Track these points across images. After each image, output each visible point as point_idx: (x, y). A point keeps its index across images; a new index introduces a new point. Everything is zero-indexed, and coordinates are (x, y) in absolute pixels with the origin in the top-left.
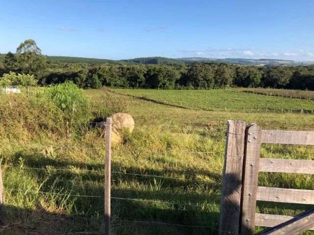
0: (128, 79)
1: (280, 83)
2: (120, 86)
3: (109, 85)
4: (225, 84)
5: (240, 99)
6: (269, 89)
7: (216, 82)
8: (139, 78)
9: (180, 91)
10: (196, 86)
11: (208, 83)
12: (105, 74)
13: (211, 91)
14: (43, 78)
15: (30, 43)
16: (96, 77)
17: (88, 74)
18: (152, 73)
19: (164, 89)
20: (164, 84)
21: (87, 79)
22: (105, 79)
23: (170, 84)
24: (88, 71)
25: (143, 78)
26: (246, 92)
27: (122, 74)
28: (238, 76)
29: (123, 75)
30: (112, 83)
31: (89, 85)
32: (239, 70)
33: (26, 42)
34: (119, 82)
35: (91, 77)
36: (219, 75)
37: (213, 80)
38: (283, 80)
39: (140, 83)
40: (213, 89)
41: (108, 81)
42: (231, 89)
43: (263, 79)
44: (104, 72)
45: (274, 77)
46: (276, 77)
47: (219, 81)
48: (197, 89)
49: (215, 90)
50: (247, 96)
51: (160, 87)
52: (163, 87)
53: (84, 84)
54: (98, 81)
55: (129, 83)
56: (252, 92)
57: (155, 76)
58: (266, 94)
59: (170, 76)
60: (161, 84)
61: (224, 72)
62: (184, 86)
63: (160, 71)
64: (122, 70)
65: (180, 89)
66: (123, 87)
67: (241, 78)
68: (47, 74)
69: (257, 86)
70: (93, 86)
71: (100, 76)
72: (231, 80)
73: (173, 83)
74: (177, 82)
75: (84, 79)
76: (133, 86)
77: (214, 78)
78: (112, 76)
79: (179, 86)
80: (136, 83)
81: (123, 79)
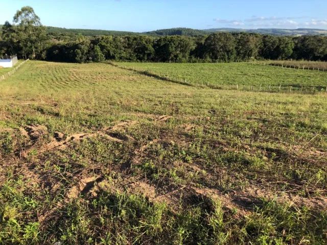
0: (135, 51)
1: (316, 54)
2: (127, 59)
3: (113, 58)
4: (250, 55)
5: (262, 73)
6: (302, 62)
7: (238, 54)
8: (147, 49)
9: (194, 64)
10: (214, 58)
11: (228, 54)
12: (109, 45)
13: (232, 64)
14: (44, 51)
15: (27, 10)
16: (97, 48)
17: (90, 44)
18: (162, 44)
19: (176, 62)
20: (176, 56)
21: (89, 51)
22: (109, 51)
23: (184, 56)
24: (90, 42)
25: (152, 49)
26: (273, 65)
27: (128, 44)
28: (265, 46)
29: (130, 46)
30: (117, 56)
31: (90, 58)
32: (267, 39)
33: (23, 10)
34: (124, 55)
35: (93, 49)
36: (242, 45)
37: (235, 52)
38: (321, 50)
39: (149, 55)
40: (235, 61)
41: (112, 53)
42: (255, 62)
43: (295, 49)
44: (107, 43)
45: (310, 47)
46: (312, 47)
47: (241, 52)
48: (215, 62)
49: (236, 63)
50: (273, 70)
51: (172, 60)
52: (176, 59)
53: (85, 58)
54: (100, 53)
55: (136, 56)
56: (280, 65)
57: (166, 46)
58: (297, 68)
59: (183, 47)
60: (172, 55)
61: (248, 42)
62: (200, 58)
63: (172, 40)
64: (129, 40)
65: (195, 62)
66: (129, 60)
67: (269, 48)
68: (48, 46)
69: (288, 58)
70: (95, 59)
71: (102, 47)
72: (256, 51)
73: (187, 55)
74: (192, 53)
75: (85, 51)
76: (141, 59)
77: (236, 48)
78: (117, 47)
79: (194, 59)
80: (144, 56)
81: (130, 50)
